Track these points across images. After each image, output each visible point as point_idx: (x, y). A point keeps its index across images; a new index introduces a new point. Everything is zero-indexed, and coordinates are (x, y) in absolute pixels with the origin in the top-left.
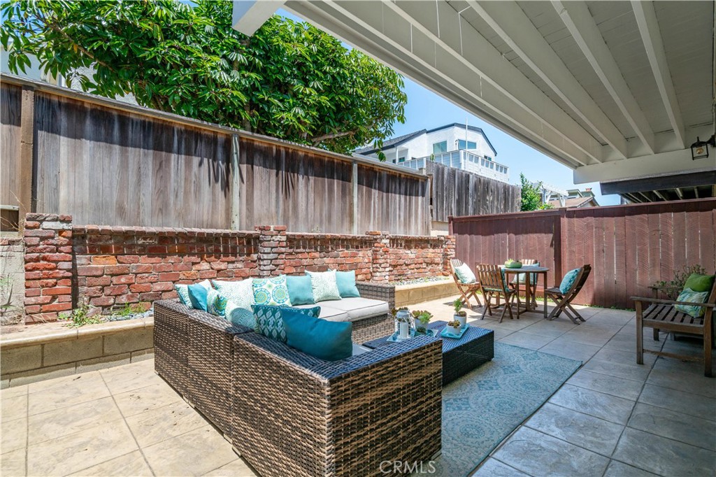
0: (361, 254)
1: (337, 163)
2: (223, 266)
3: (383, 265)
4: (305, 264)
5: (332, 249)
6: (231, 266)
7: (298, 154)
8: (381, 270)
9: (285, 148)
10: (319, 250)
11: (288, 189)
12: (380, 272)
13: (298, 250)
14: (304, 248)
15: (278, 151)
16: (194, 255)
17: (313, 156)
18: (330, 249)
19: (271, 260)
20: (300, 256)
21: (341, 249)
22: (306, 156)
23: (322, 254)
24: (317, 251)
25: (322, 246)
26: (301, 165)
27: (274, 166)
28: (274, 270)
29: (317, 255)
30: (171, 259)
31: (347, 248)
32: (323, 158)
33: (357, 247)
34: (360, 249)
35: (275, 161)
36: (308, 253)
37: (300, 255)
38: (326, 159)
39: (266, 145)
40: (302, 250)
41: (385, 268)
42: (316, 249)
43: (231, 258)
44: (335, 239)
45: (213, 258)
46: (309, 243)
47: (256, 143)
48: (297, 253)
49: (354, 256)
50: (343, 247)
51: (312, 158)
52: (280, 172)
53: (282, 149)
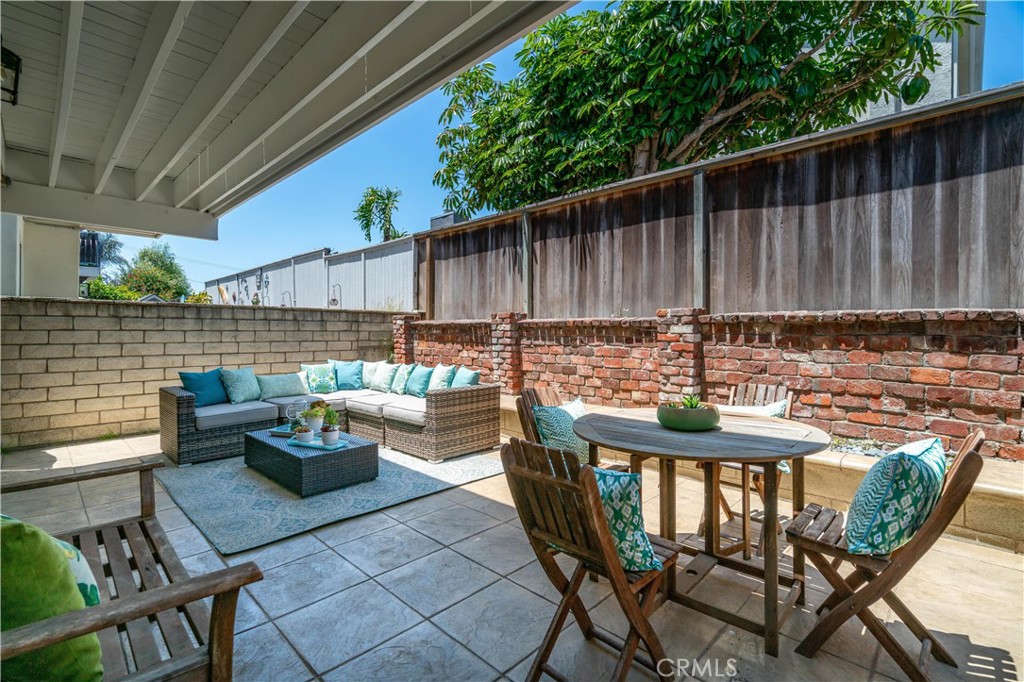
0: (636, 353)
1: (667, 189)
2: (475, 355)
3: (673, 379)
4: (545, 361)
5: (581, 342)
6: (481, 355)
7: (597, 203)
8: (668, 387)
9: (580, 202)
10: (562, 342)
11: (584, 257)
12: (668, 393)
13: (537, 342)
14: (544, 339)
15: (573, 210)
16: (458, 343)
17: (621, 195)
18: (578, 342)
19: (498, 352)
20: (539, 350)
21: (596, 343)
22: (610, 200)
23: (567, 350)
24: (561, 344)
25: (566, 337)
26: (603, 216)
27: (568, 232)
28: (502, 364)
29: (560, 349)
30: (449, 346)
31: (609, 341)
32: (638, 191)
33: (629, 341)
34: (635, 344)
35: (569, 225)
36: (549, 346)
37: (539, 348)
38: (644, 191)
39: (559, 209)
40: (540, 342)
41: (681, 386)
42: (558, 341)
43: (481, 348)
44: (585, 327)
45: (469, 347)
46: (549, 332)
47: (549, 212)
48: (536, 346)
49: (623, 355)
50: (600, 339)
51: (620, 199)
52: (575, 237)
53: (578, 206)
